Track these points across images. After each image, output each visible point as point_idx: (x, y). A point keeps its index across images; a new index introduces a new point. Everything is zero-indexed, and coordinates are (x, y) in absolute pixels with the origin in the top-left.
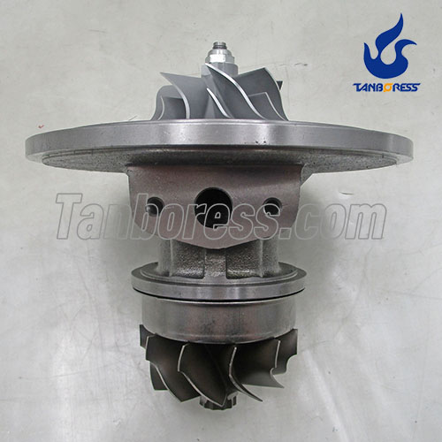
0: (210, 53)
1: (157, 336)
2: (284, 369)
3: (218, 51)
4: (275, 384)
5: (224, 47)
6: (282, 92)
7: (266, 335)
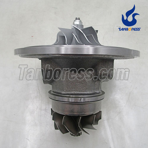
0: (75, 21)
1: (56, 113)
2: (97, 124)
3: (77, 20)
4: (94, 129)
5: (79, 19)
6: (97, 34)
7: (91, 113)
